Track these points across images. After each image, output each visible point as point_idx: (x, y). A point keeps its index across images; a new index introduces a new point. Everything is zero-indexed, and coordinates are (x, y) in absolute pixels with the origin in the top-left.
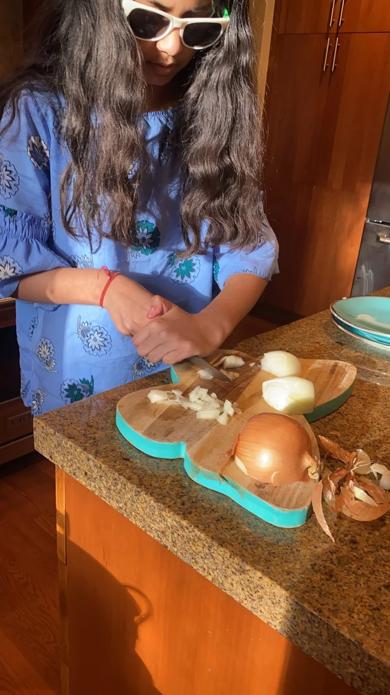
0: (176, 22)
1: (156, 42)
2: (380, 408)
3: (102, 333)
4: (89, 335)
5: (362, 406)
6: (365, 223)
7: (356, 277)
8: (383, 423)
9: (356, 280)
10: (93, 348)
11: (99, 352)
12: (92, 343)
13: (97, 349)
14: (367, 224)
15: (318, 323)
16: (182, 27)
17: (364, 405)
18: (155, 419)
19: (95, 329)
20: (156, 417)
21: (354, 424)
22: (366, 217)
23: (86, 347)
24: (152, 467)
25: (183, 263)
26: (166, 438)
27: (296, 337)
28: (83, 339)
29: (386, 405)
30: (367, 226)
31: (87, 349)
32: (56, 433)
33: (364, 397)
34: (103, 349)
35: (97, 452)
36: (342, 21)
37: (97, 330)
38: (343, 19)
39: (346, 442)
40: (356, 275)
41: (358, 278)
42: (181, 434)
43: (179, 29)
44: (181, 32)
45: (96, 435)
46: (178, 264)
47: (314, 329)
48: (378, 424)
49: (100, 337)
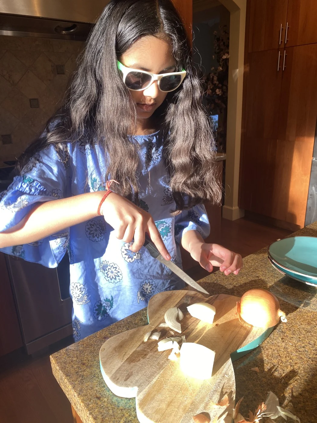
0: (155, 77)
1: (143, 91)
2: (294, 341)
3: (116, 268)
4: (107, 269)
5: (281, 339)
6: (312, 161)
7: (309, 194)
8: (295, 358)
9: (309, 196)
10: (111, 278)
11: (115, 280)
12: (110, 274)
13: (114, 278)
14: (313, 161)
15: (261, 258)
16: (159, 79)
17: (282, 339)
18: (122, 363)
19: (111, 265)
20: (124, 361)
21: (272, 359)
22: (313, 157)
23: (106, 278)
24: (114, 406)
25: (164, 228)
26: (125, 382)
27: (243, 272)
28: (104, 272)
29: (299, 338)
30: (313, 162)
31: (107, 279)
32: (60, 370)
33: (283, 330)
34: (117, 278)
35: (81, 391)
36: (287, 41)
37: (112, 266)
38: (287, 39)
39: (263, 379)
40: (309, 193)
41: (311, 195)
42: (137, 378)
43: (157, 81)
44: (159, 82)
45: (85, 373)
46: (161, 229)
47: (257, 264)
48: (291, 359)
49: (115, 270)
